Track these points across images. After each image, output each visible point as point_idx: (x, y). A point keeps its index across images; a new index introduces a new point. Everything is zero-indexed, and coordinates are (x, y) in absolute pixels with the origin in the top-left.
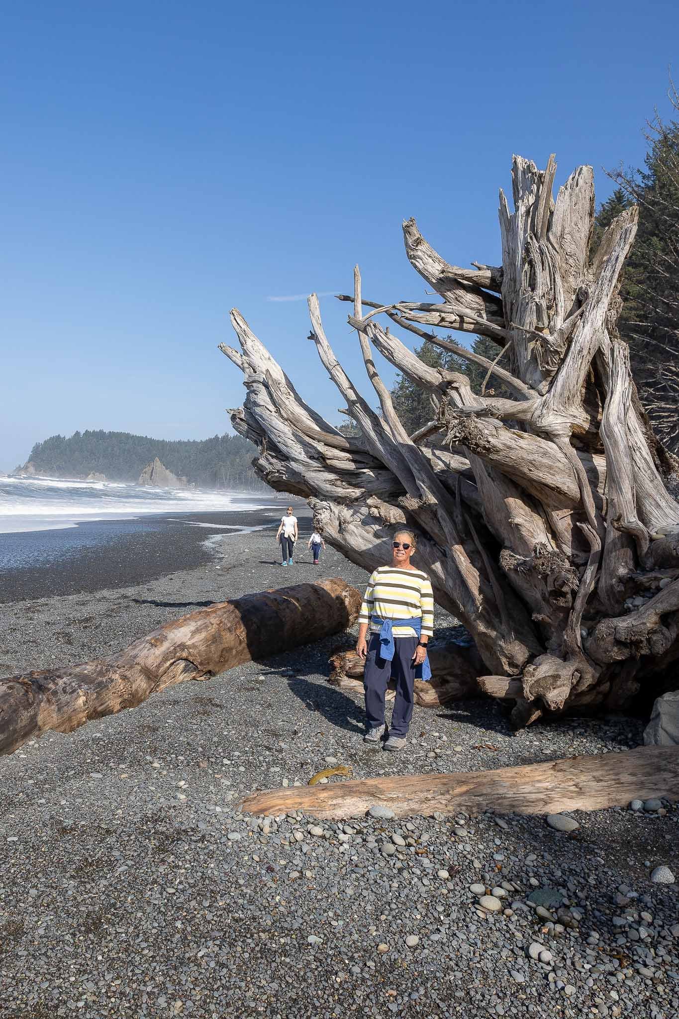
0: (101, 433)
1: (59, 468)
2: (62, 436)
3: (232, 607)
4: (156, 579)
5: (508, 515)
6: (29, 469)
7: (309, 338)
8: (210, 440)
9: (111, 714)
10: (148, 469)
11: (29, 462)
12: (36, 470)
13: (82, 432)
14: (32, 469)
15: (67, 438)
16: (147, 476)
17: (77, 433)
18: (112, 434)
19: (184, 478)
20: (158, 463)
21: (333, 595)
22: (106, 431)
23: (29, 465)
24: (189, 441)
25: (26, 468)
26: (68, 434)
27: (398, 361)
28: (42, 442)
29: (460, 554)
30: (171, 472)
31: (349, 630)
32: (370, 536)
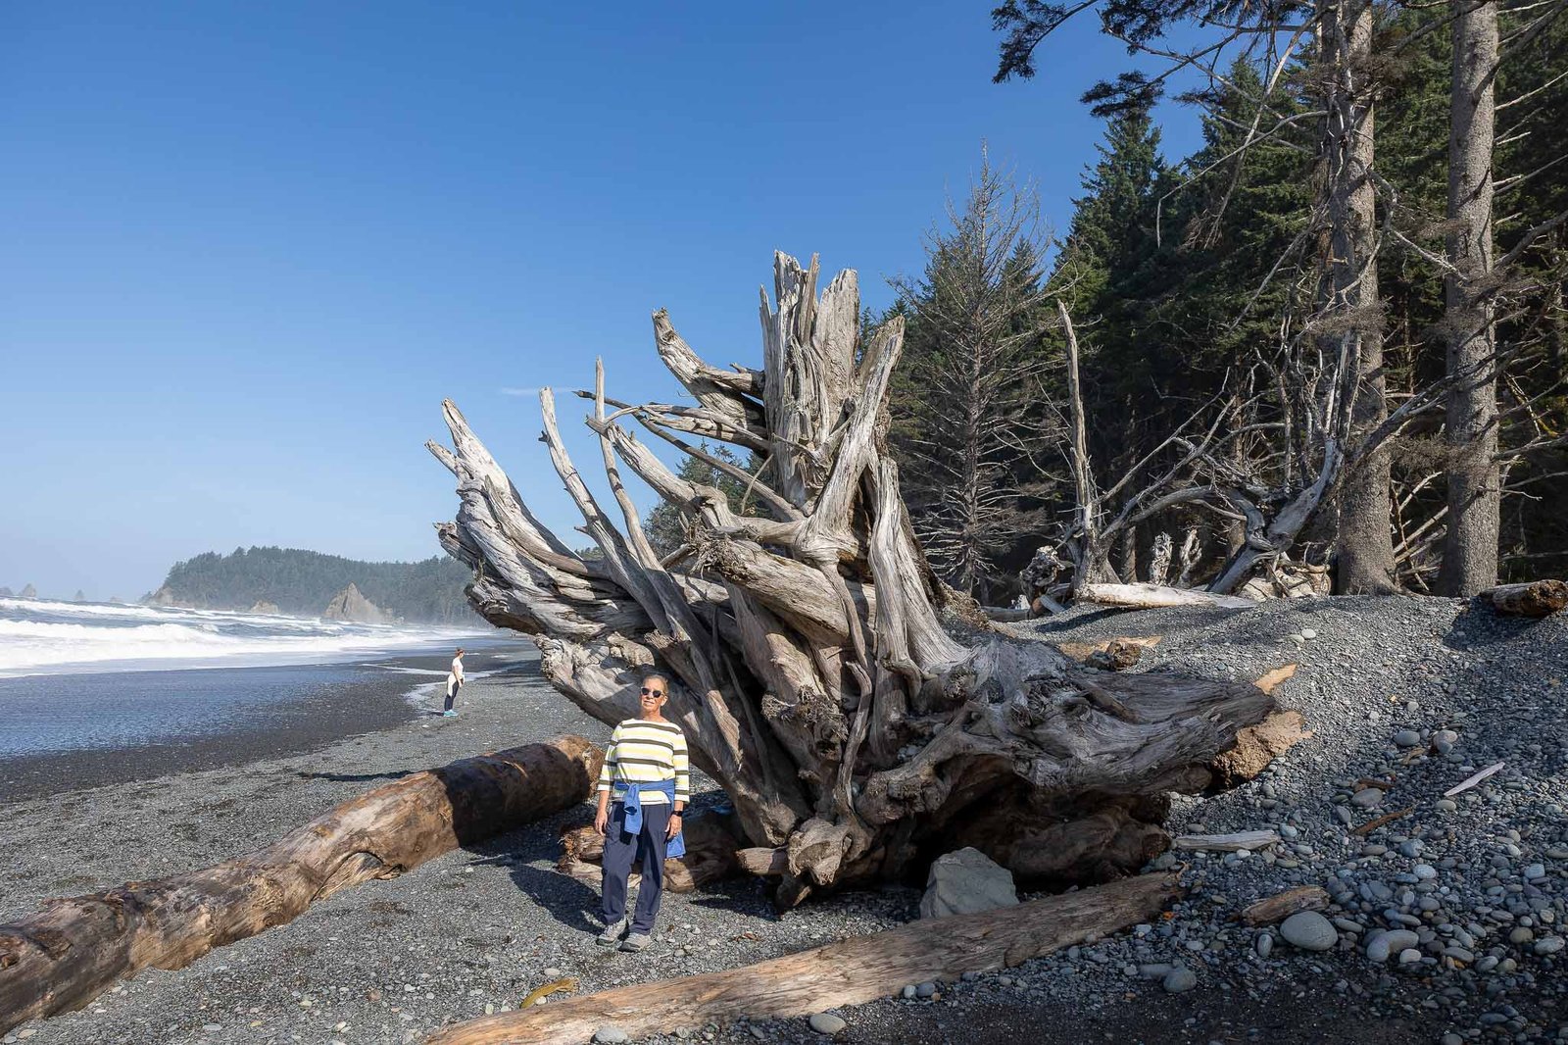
0: (275, 549)
1: (210, 596)
2: (216, 553)
3: (434, 778)
4: (339, 745)
5: (771, 653)
6: (163, 598)
7: (540, 439)
8: (427, 563)
9: (250, 935)
10: (339, 599)
11: (164, 588)
12: (174, 599)
13: (247, 549)
14: (168, 598)
15: (224, 556)
16: (338, 608)
17: (240, 551)
18: (290, 553)
19: (389, 611)
20: (353, 593)
21: (570, 757)
22: (282, 547)
23: (164, 592)
24: (398, 563)
25: (159, 596)
26: (226, 551)
27: (644, 472)
28: (186, 560)
29: (716, 701)
30: (372, 602)
31: (590, 801)
32: (611, 682)
